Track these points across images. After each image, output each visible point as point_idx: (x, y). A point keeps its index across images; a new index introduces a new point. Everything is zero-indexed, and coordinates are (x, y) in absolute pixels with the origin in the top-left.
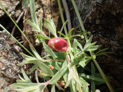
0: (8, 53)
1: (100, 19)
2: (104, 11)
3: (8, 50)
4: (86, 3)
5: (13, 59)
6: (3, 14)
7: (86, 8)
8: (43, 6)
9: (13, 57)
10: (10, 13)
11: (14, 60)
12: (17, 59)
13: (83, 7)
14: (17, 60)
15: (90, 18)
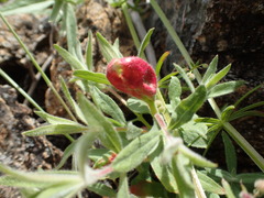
0: (8, 137)
1: (227, 38)
2: (234, 14)
3: (10, 127)
4: (189, 9)
5: (19, 150)
6: (6, 58)
7: (190, 21)
8: (94, 29)
9: (20, 146)
10: (24, 56)
11: (22, 152)
12: (29, 150)
13: (184, 20)
14: (30, 152)
15: (203, 40)
